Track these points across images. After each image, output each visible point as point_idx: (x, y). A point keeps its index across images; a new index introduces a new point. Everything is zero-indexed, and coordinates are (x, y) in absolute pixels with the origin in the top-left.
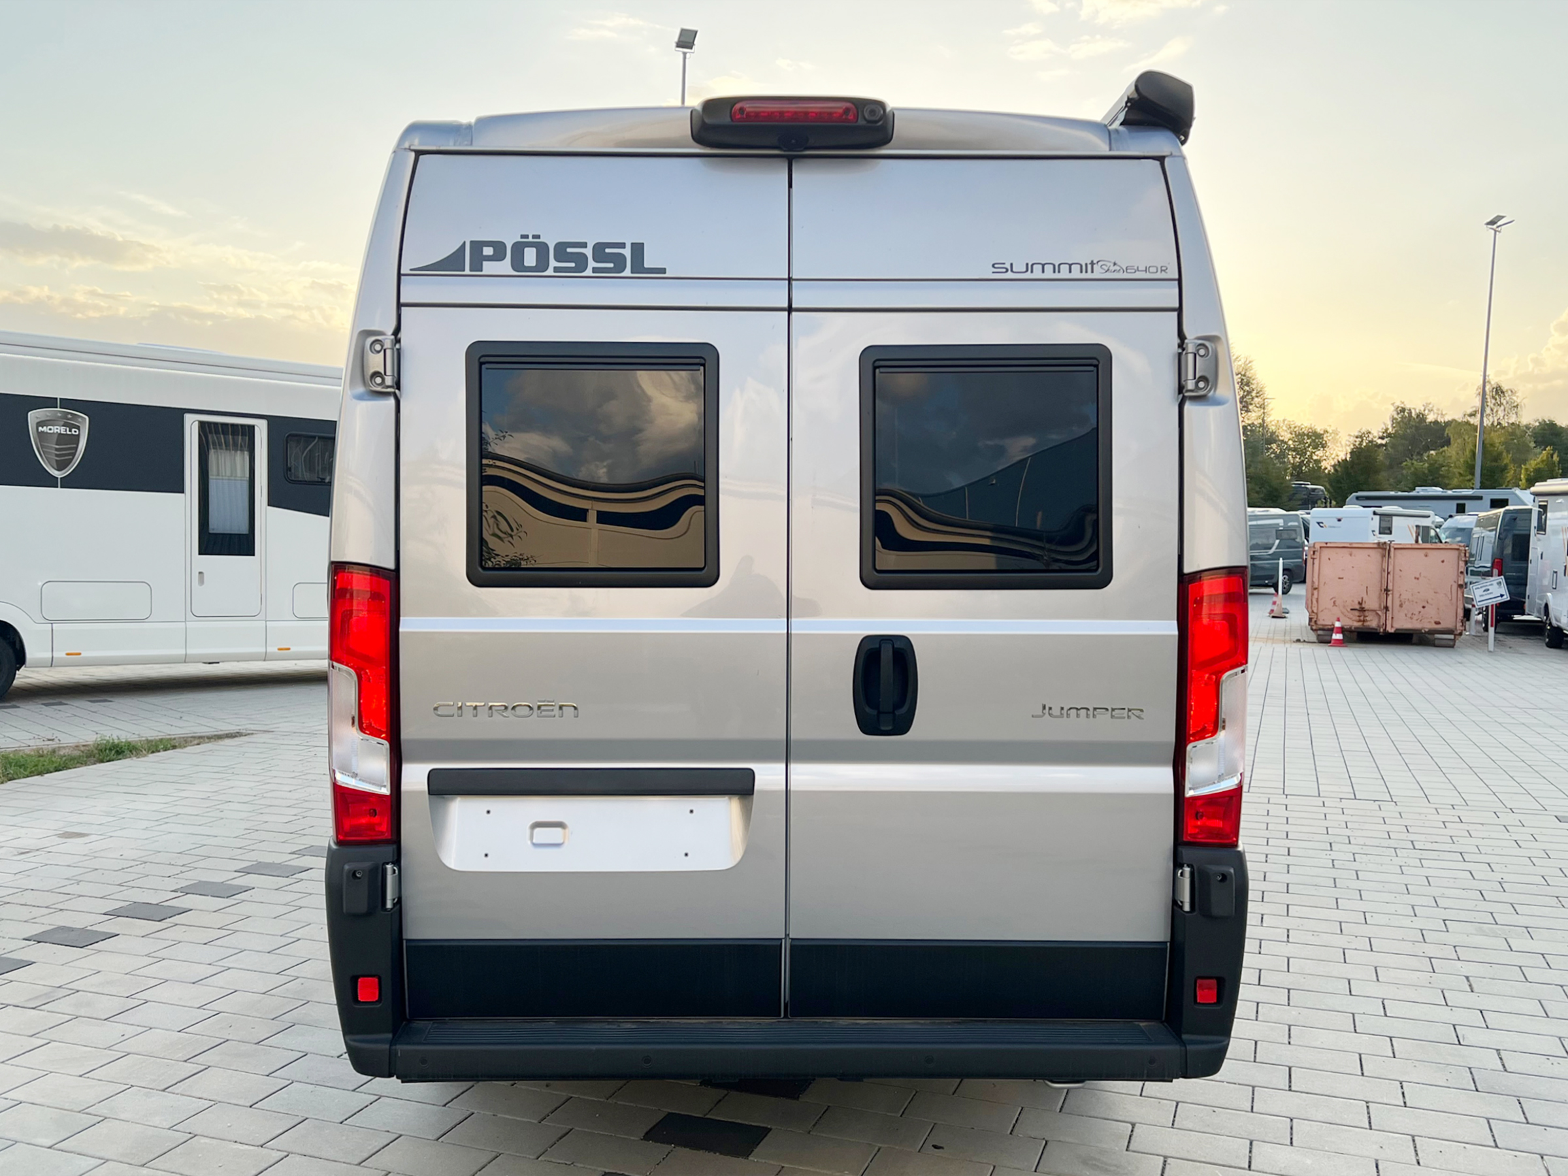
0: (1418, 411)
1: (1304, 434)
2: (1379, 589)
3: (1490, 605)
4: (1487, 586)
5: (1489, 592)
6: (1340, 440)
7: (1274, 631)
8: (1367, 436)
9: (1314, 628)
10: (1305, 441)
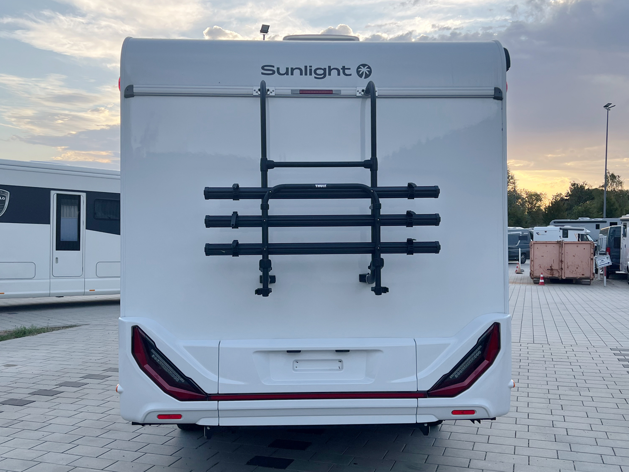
0: (581, 185)
1: (532, 195)
2: (559, 261)
3: (604, 267)
4: (602, 259)
5: (603, 261)
6: (548, 197)
7: (517, 279)
8: (560, 195)
9: (532, 277)
10: (533, 198)
